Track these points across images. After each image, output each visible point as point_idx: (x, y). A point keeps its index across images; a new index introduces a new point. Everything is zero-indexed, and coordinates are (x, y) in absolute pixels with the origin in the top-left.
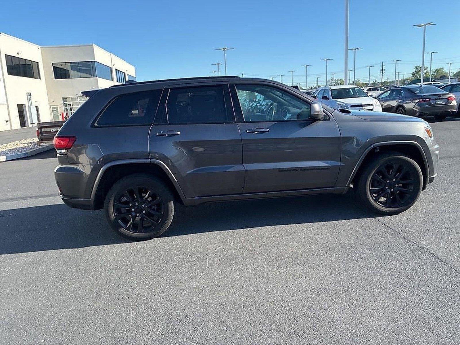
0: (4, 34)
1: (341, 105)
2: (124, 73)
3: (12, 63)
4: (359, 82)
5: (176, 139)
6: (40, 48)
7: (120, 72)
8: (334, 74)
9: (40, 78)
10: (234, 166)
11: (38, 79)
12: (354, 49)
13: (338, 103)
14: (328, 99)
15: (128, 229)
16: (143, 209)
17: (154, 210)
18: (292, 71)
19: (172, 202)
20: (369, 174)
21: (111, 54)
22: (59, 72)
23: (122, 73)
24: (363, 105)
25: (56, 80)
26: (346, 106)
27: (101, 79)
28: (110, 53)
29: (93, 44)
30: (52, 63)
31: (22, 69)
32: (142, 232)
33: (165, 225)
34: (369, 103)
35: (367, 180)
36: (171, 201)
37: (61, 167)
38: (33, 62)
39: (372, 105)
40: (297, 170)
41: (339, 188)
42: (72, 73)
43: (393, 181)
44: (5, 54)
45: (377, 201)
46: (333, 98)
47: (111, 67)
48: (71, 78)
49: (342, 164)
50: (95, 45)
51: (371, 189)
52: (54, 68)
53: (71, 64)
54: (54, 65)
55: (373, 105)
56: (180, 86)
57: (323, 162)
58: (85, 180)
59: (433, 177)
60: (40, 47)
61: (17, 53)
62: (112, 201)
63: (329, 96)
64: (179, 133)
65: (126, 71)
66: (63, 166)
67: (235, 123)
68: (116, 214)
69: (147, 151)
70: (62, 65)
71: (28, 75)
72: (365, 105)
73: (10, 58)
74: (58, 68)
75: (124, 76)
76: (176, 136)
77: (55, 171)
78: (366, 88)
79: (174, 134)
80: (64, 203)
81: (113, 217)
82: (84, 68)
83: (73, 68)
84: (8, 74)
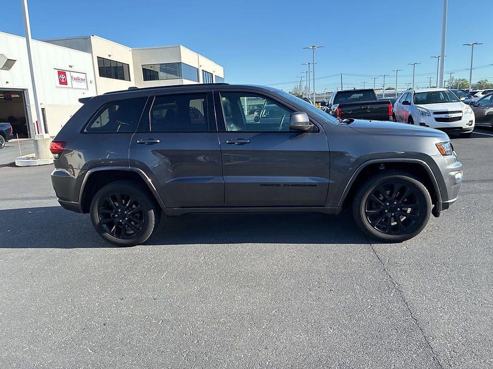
0: (96, 36)
1: (422, 111)
2: (211, 75)
3: (104, 66)
4: (487, 82)
5: (155, 147)
6: (131, 51)
7: (207, 73)
8: (451, 73)
9: (130, 80)
10: (213, 178)
11: (128, 81)
12: (471, 44)
13: (418, 108)
14: (410, 104)
15: (112, 234)
16: (125, 216)
17: (137, 217)
18: (397, 71)
19: (152, 211)
20: (364, 194)
21: (199, 54)
22: (148, 74)
23: (209, 74)
24: (450, 112)
25: (145, 81)
26: (429, 113)
27: (189, 80)
28: (197, 54)
29: (181, 45)
30: (142, 65)
31: (113, 70)
32: (124, 238)
33: (145, 233)
34: (457, 110)
35: (362, 201)
36: (151, 209)
37: (56, 171)
38: (124, 64)
39: (461, 112)
40: (289, 186)
41: (329, 207)
42: (161, 74)
43: (395, 204)
44: (97, 57)
45: (374, 227)
46: (414, 104)
47: (198, 68)
48: (160, 80)
49: (330, 182)
50: (183, 46)
51: (367, 211)
52: (144, 70)
53: (160, 65)
54: (143, 67)
55: (463, 112)
56: (188, 92)
57: (310, 179)
58: (73, 184)
59: (448, 203)
60: (131, 49)
61: (109, 56)
62: (97, 205)
63: (411, 102)
64: (158, 141)
65: (214, 72)
66: (58, 170)
67: (216, 132)
68: (100, 219)
69: (127, 158)
70: (151, 67)
71: (119, 77)
72: (452, 112)
73: (102, 60)
74: (148, 69)
75: (211, 77)
76: (155, 145)
77: (52, 174)
78: (481, 90)
79: (153, 142)
80: (60, 205)
81: (98, 221)
82: (173, 69)
83: (162, 70)
84: (100, 76)
